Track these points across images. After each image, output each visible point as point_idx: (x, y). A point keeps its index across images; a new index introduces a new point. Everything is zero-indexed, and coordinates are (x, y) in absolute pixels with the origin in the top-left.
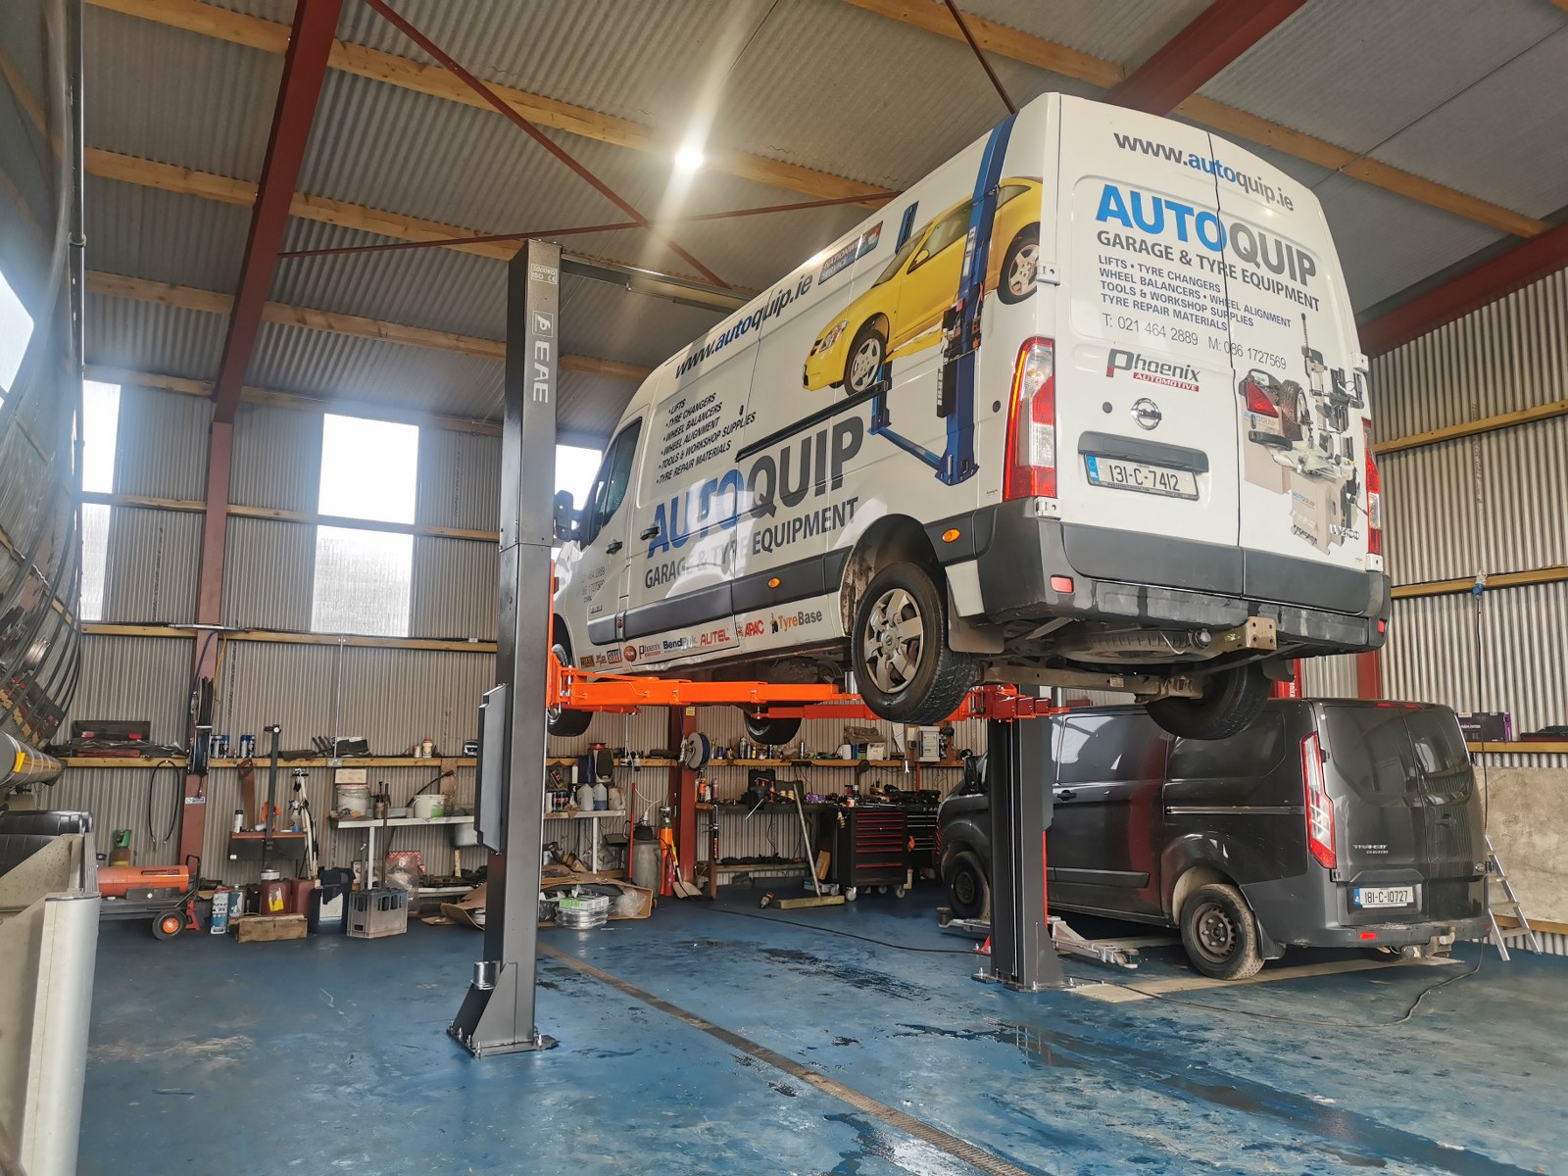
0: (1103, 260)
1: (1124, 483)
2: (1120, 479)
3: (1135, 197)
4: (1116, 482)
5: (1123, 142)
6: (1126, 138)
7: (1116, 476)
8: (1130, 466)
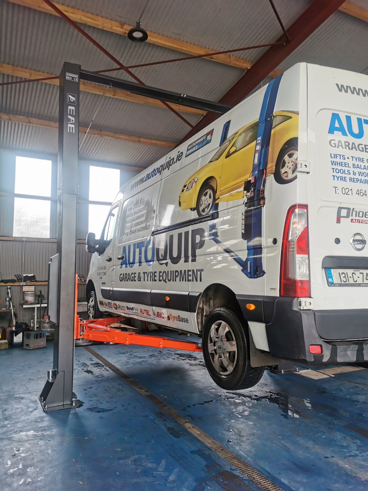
0: (333, 156)
1: (347, 282)
2: (345, 280)
3: (348, 118)
4: (343, 282)
5: (341, 88)
6: (342, 86)
7: (343, 279)
8: (350, 272)
